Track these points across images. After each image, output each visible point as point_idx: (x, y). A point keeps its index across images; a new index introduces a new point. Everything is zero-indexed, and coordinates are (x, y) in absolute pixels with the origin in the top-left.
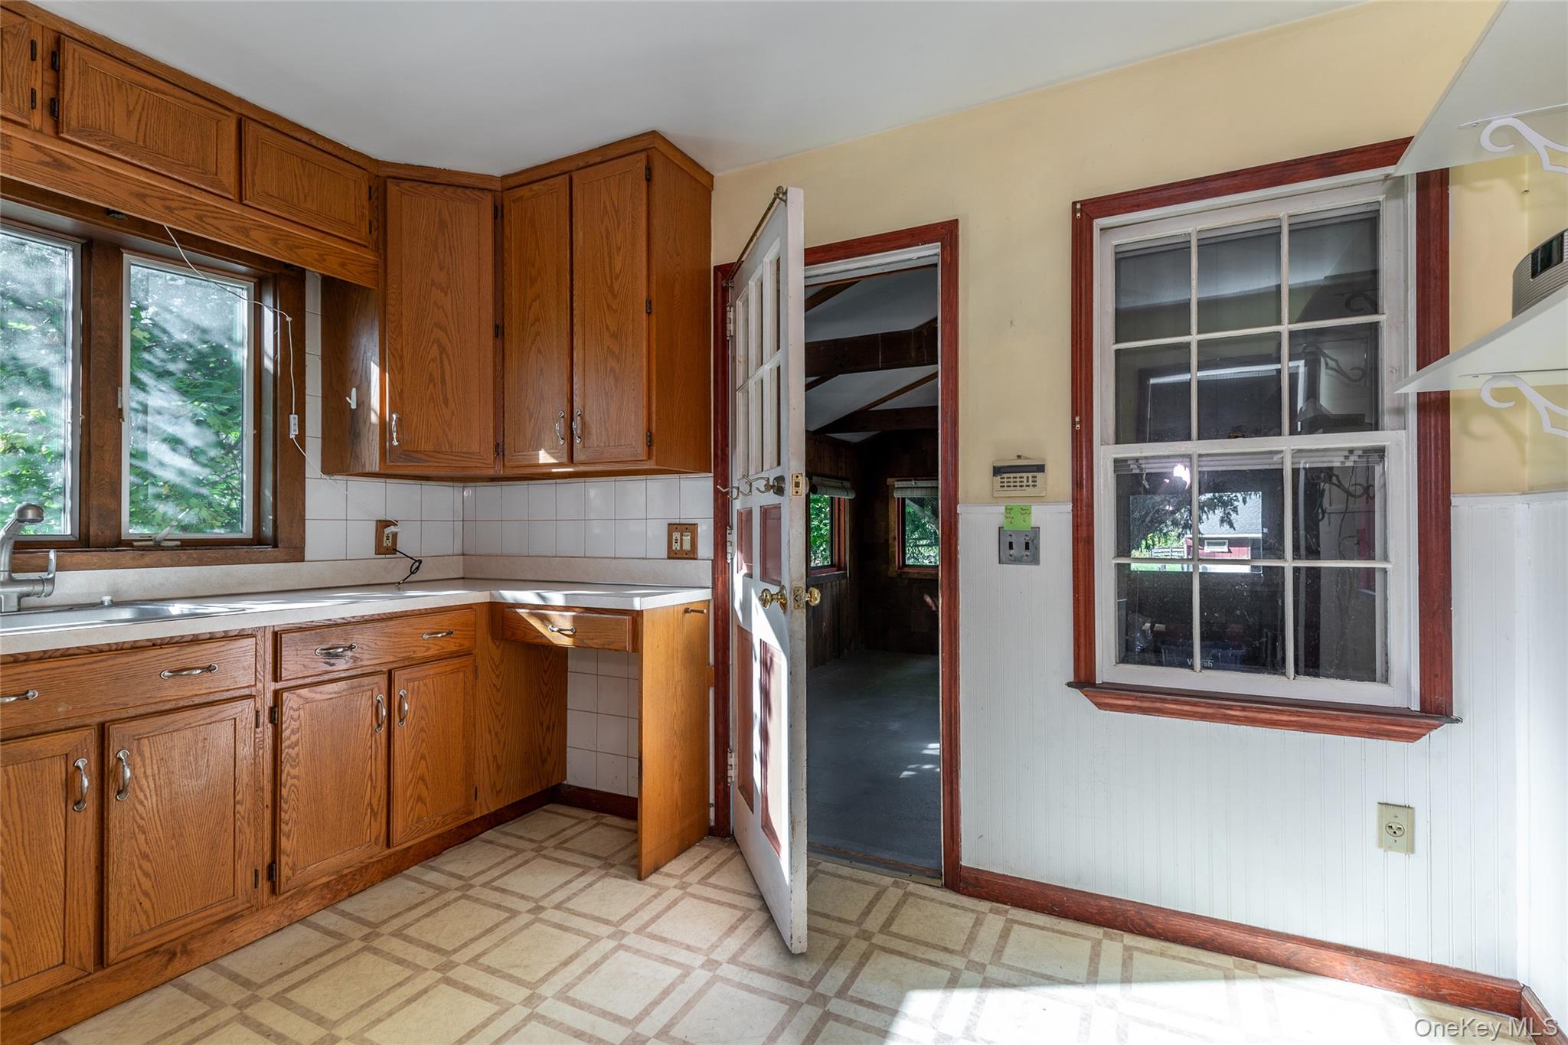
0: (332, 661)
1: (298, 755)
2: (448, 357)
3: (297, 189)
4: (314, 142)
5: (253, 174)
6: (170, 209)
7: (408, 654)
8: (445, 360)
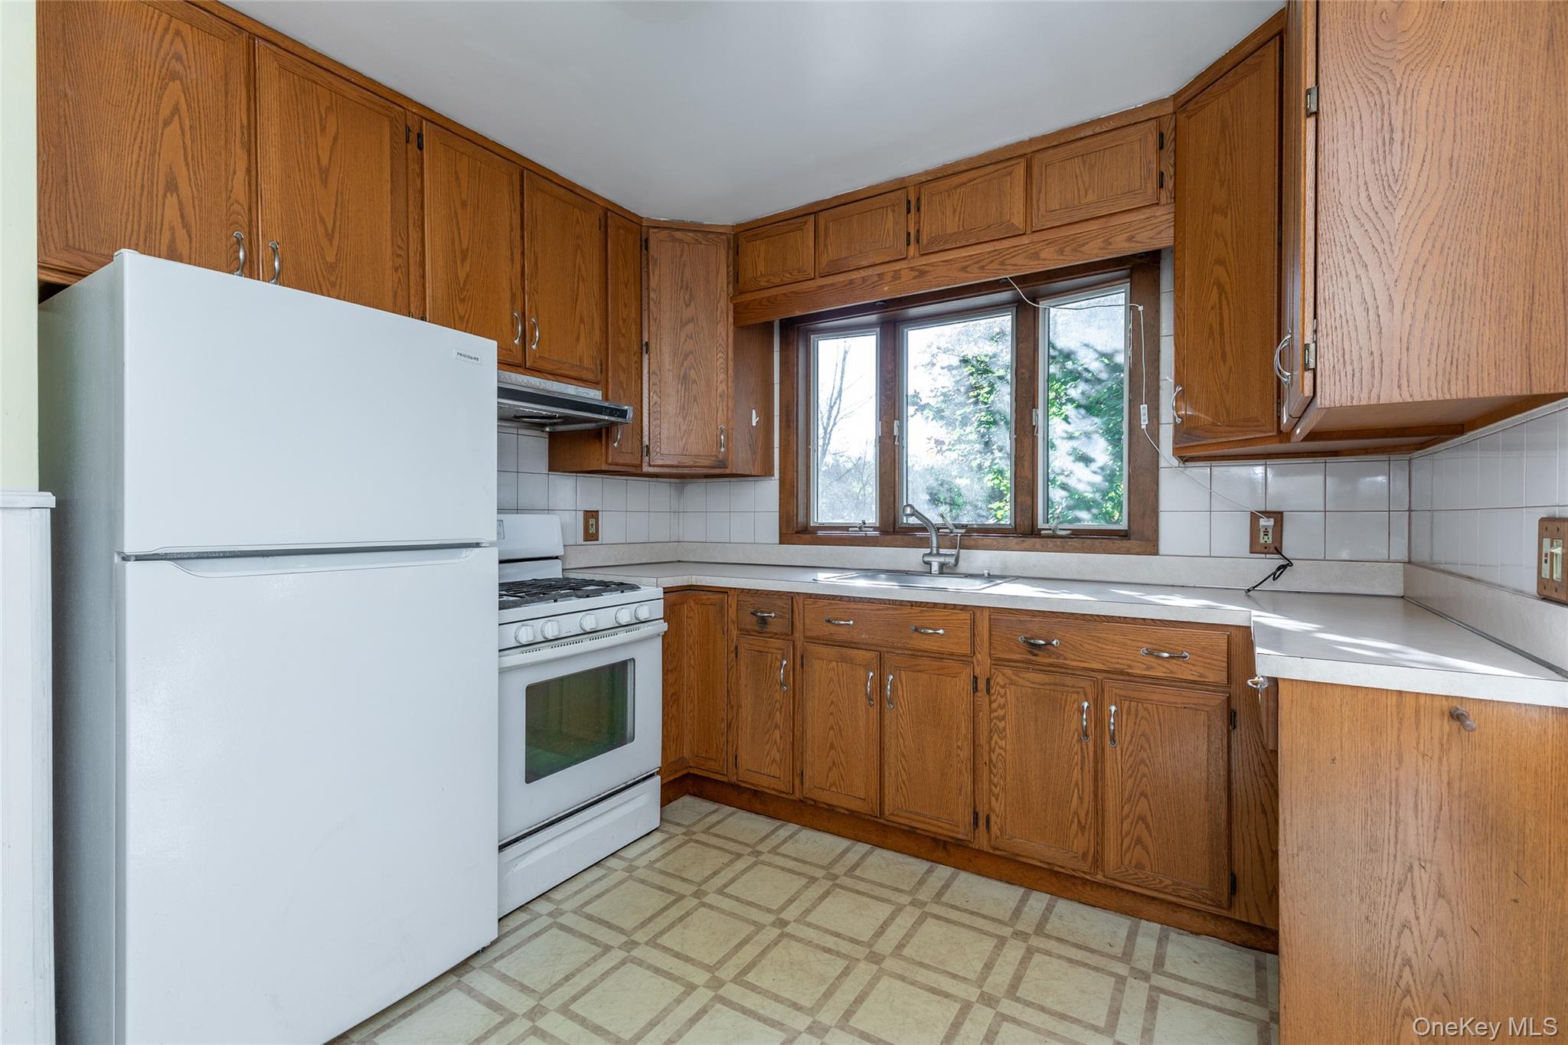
0: (1036, 652)
1: (1004, 728)
2: (1227, 299)
3: (1078, 188)
4: (1098, 130)
5: (1038, 201)
6: (982, 268)
7: (1122, 667)
8: (1224, 303)
